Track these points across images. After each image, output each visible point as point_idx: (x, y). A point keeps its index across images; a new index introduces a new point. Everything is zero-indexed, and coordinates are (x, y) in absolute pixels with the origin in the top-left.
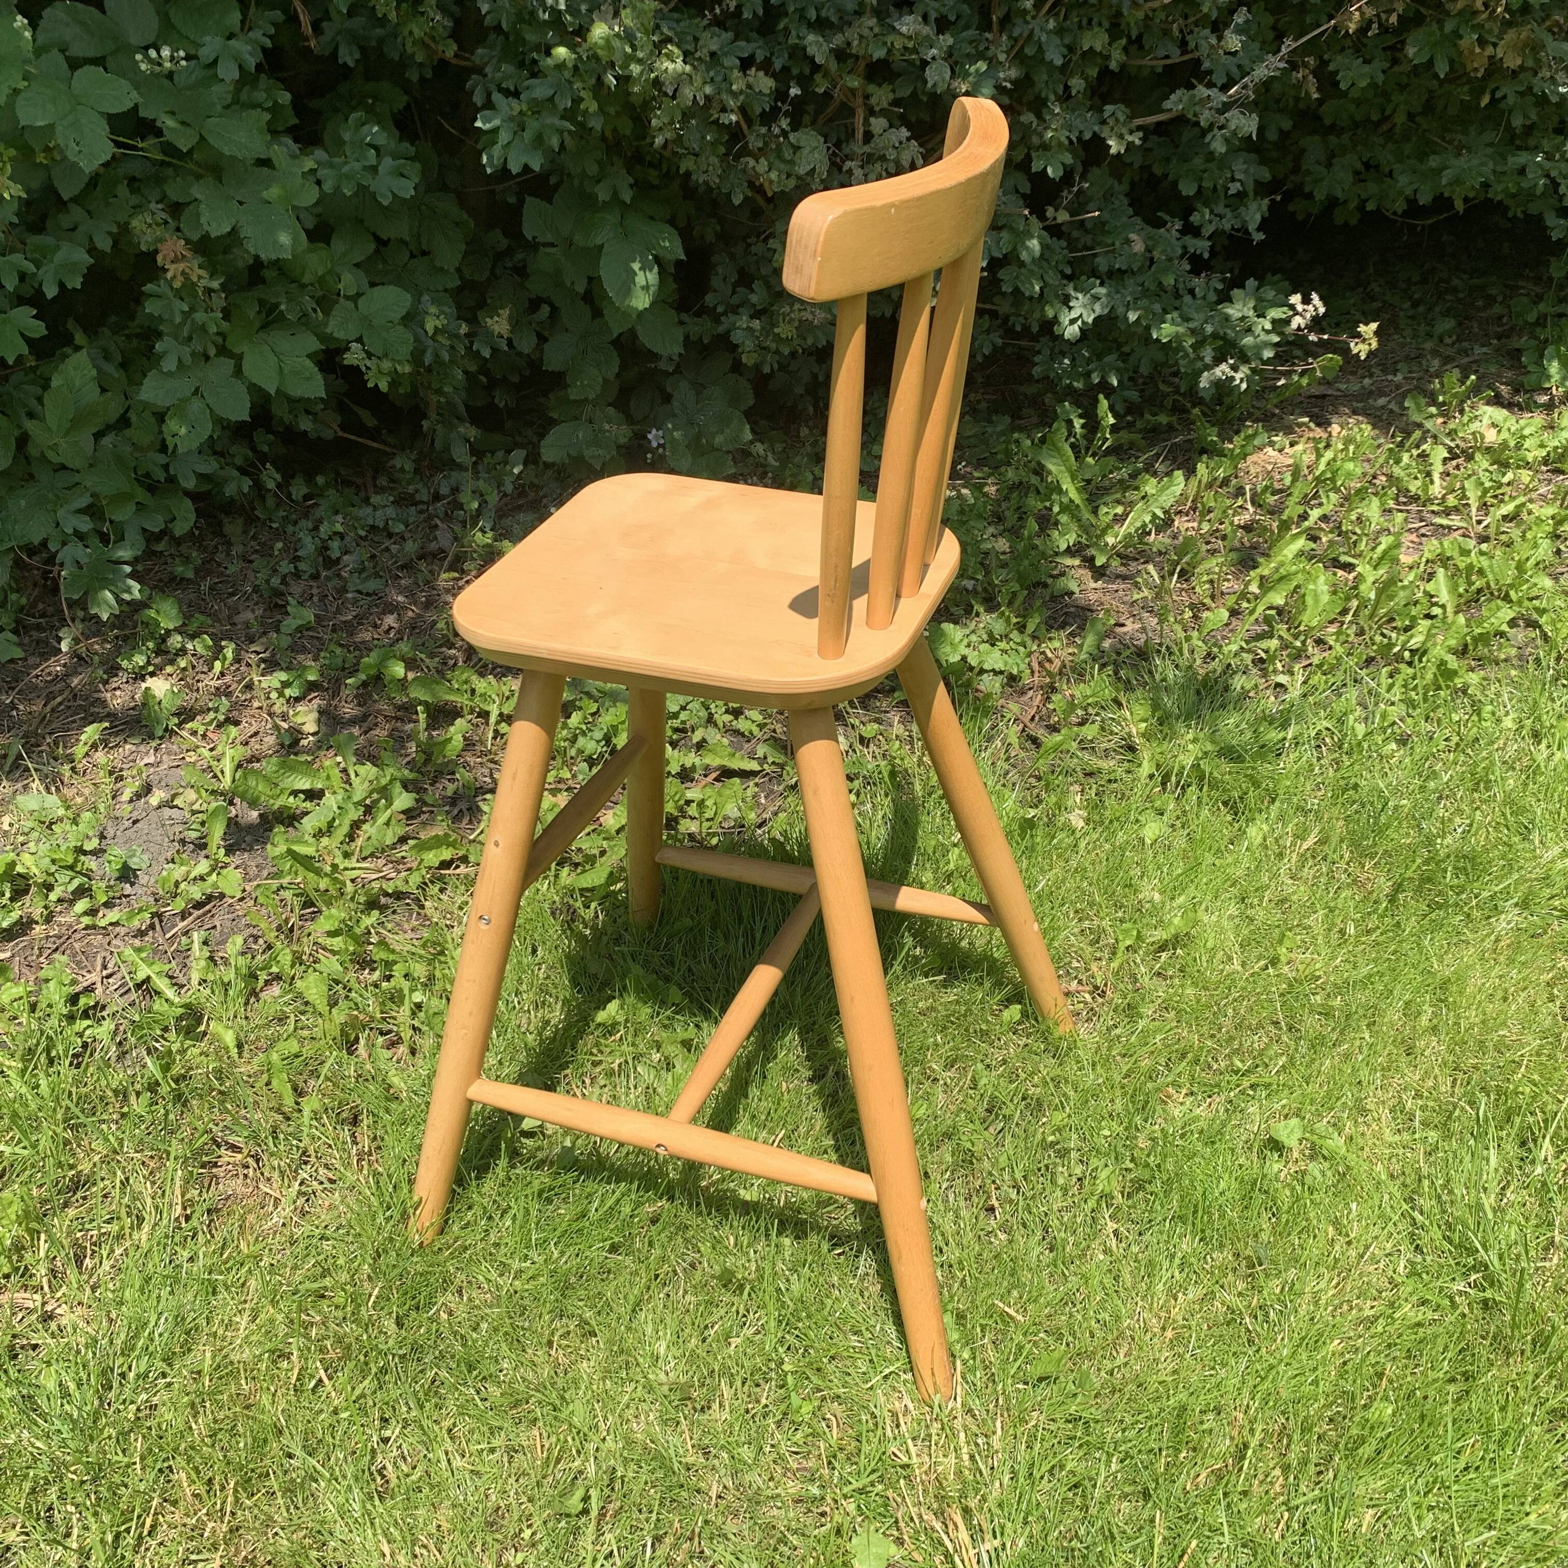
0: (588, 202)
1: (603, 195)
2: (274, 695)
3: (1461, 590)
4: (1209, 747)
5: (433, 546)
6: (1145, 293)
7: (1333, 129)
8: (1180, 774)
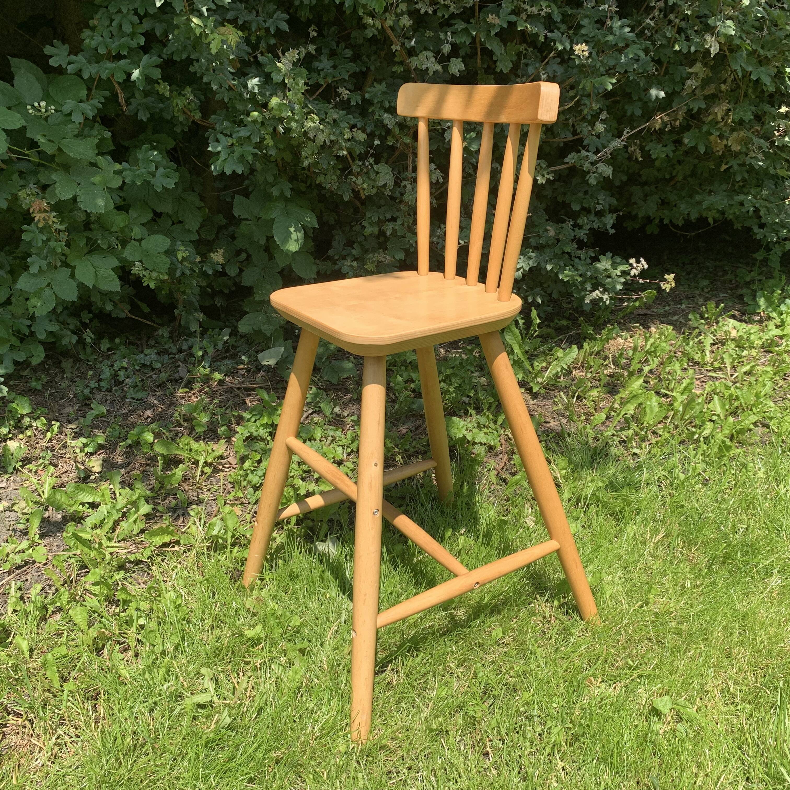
0: (268, 197)
1: (275, 192)
2: (78, 450)
3: (727, 407)
4: (600, 484)
5: (177, 376)
6: (555, 256)
7: (646, 183)
8: (586, 498)
